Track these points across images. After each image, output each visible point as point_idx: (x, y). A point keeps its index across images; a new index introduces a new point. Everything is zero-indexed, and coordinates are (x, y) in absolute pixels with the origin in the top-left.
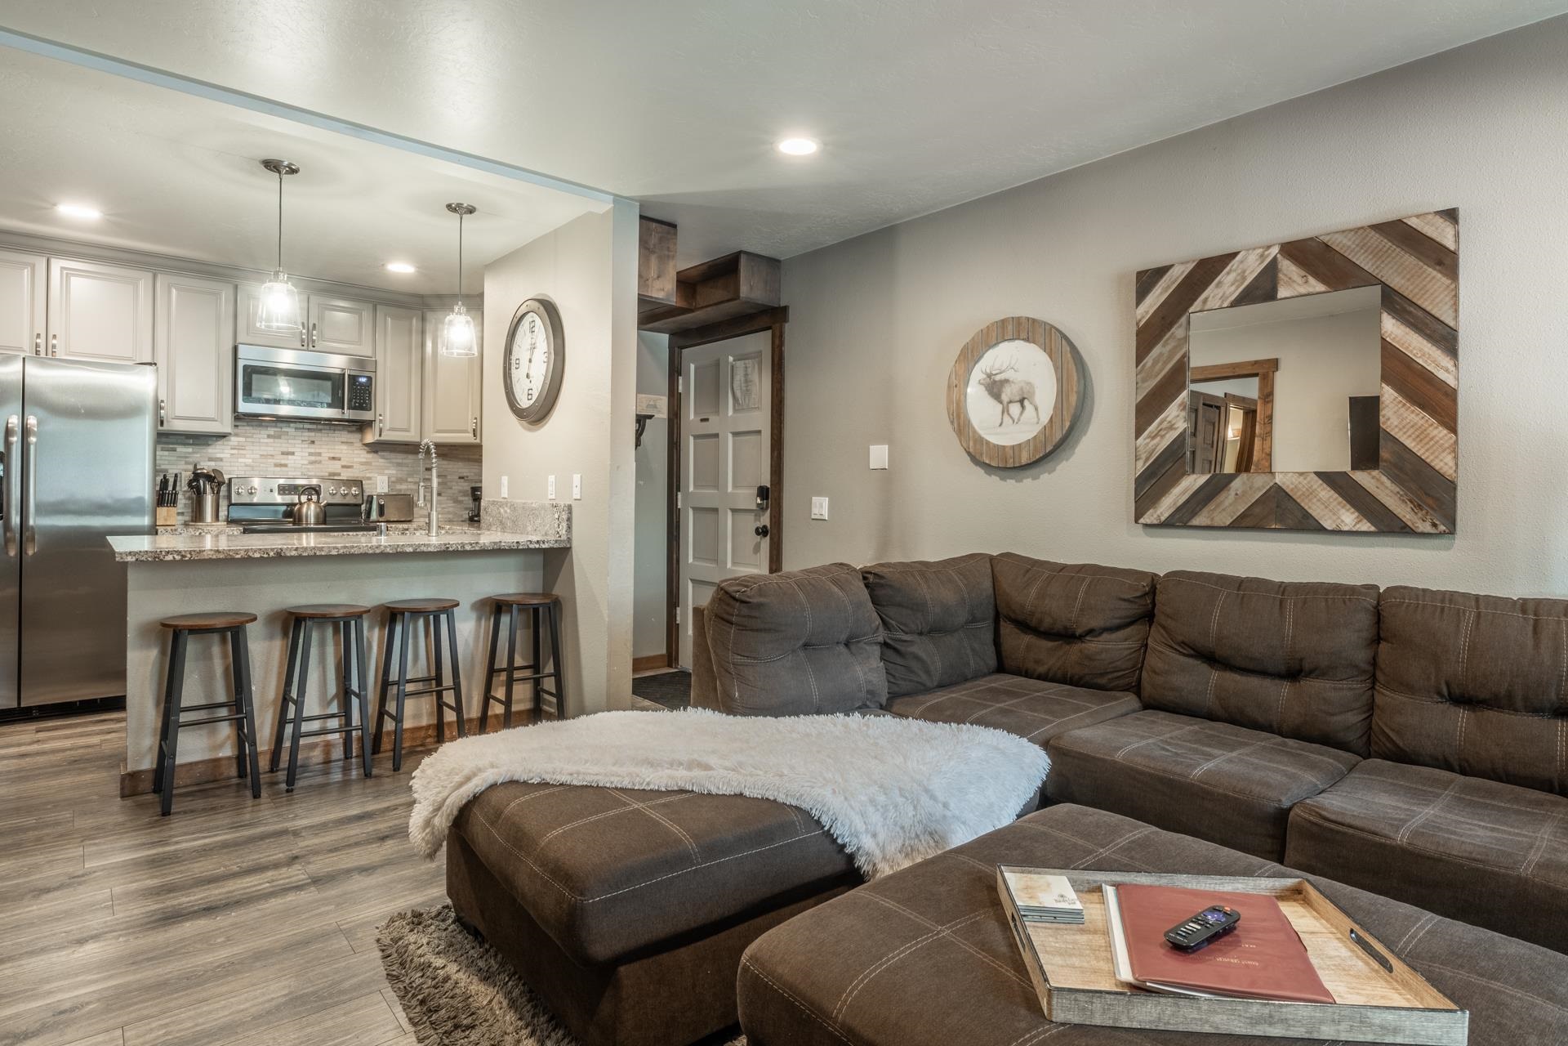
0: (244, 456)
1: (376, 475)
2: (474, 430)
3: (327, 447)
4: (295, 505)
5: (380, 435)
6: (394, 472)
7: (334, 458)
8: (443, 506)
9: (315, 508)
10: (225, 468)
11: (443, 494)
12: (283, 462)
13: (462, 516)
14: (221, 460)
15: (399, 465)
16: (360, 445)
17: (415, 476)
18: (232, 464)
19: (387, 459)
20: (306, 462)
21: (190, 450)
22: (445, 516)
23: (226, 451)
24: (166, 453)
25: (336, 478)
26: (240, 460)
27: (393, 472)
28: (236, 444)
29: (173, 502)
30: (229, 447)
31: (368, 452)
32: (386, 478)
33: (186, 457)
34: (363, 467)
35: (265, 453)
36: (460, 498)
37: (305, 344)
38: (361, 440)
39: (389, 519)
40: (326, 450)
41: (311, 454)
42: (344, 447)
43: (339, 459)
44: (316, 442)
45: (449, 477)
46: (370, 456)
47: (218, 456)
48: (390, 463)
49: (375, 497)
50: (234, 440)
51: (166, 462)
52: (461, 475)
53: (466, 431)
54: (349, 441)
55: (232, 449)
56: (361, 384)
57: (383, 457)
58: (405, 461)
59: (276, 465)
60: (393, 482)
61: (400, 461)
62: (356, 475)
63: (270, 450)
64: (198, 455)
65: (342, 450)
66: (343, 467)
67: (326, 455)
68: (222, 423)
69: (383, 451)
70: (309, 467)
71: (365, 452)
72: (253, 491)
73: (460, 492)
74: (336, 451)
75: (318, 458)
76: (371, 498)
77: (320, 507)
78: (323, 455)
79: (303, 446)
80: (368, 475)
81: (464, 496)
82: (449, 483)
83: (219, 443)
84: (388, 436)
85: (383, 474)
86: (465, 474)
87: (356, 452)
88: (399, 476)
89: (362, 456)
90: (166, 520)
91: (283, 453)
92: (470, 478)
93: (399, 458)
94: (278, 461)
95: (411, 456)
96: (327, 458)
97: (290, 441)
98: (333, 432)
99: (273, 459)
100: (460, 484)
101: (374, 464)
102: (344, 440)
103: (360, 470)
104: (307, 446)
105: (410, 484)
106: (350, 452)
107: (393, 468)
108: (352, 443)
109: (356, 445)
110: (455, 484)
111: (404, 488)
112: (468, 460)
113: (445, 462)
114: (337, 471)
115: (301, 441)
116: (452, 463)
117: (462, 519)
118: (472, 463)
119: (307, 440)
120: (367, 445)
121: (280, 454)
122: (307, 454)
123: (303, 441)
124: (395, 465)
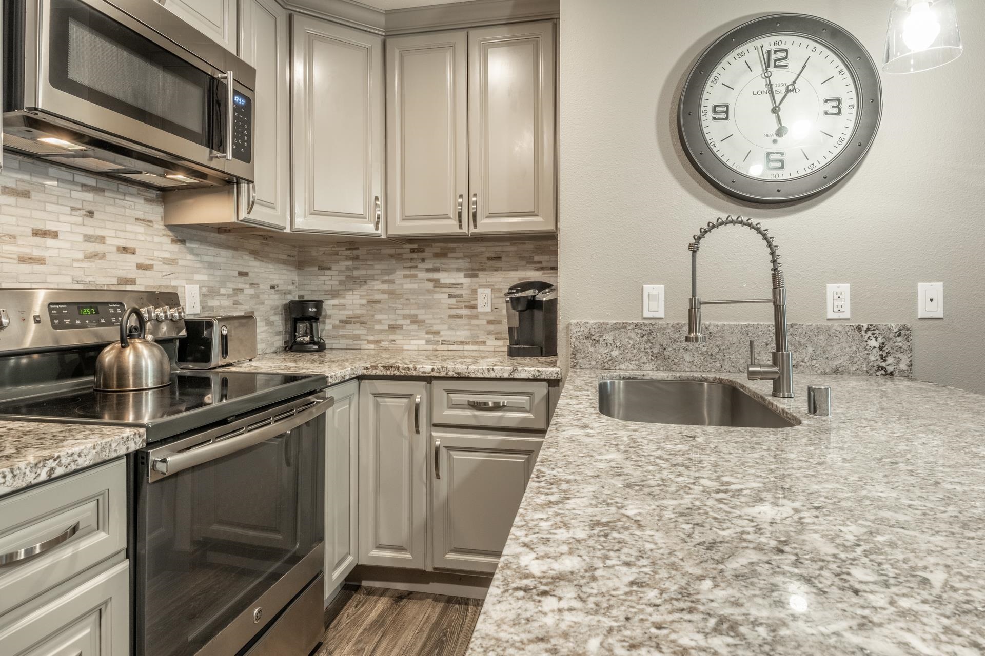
1: (183, 283)
2: (379, 217)
6: (206, 278)
7: (125, 250)
12: (36, 253)
15: (211, 265)
16: (159, 226)
17: (229, 285)
19: (197, 255)
20: (80, 256)
25: (129, 288)
27: (202, 277)
31: (173, 241)
32: (196, 287)
34: (167, 269)
36: (273, 318)
38: (165, 218)
40: (111, 233)
41: (88, 239)
42: (140, 228)
43: (133, 252)
44: (96, 215)
45: (261, 286)
46: (176, 247)
48: (201, 262)
49: (216, 323)
52: (272, 283)
53: (361, 217)
54: (147, 218)
56: (239, 108)
57: (192, 252)
58: (219, 260)
59: (23, 260)
60: (204, 295)
61: (211, 259)
62: (158, 284)
63: (7, 222)
65: (136, 235)
66: (140, 267)
67: (114, 242)
69: (192, 240)
70: (84, 265)
71: (167, 240)
74: (127, 235)
75: (100, 248)
78: (108, 241)
79: (73, 219)
80: (179, 284)
81: (276, 314)
82: (261, 296)
85: (191, 281)
86: (275, 282)
87: (157, 239)
88: (211, 284)
91: (36, 233)
92: (280, 288)
93: (212, 254)
94: (26, 251)
95: (224, 252)
96: (115, 249)
97: (49, 207)
98: (122, 197)
99: (15, 244)
100: (272, 296)
101: (181, 262)
102: (140, 214)
103: (164, 274)
104: (80, 219)
105: (225, 298)
106: (149, 239)
107: (204, 271)
108: (151, 222)
109: (156, 226)
110: (266, 296)
111: (218, 304)
112: (277, 261)
113: (257, 264)
114: (130, 276)
115: (69, 208)
116: (263, 264)
117: (274, 349)
118: (282, 266)
119: (80, 209)
120: (171, 228)
121: (30, 234)
122: (81, 238)
123: (73, 209)
124: (206, 265)
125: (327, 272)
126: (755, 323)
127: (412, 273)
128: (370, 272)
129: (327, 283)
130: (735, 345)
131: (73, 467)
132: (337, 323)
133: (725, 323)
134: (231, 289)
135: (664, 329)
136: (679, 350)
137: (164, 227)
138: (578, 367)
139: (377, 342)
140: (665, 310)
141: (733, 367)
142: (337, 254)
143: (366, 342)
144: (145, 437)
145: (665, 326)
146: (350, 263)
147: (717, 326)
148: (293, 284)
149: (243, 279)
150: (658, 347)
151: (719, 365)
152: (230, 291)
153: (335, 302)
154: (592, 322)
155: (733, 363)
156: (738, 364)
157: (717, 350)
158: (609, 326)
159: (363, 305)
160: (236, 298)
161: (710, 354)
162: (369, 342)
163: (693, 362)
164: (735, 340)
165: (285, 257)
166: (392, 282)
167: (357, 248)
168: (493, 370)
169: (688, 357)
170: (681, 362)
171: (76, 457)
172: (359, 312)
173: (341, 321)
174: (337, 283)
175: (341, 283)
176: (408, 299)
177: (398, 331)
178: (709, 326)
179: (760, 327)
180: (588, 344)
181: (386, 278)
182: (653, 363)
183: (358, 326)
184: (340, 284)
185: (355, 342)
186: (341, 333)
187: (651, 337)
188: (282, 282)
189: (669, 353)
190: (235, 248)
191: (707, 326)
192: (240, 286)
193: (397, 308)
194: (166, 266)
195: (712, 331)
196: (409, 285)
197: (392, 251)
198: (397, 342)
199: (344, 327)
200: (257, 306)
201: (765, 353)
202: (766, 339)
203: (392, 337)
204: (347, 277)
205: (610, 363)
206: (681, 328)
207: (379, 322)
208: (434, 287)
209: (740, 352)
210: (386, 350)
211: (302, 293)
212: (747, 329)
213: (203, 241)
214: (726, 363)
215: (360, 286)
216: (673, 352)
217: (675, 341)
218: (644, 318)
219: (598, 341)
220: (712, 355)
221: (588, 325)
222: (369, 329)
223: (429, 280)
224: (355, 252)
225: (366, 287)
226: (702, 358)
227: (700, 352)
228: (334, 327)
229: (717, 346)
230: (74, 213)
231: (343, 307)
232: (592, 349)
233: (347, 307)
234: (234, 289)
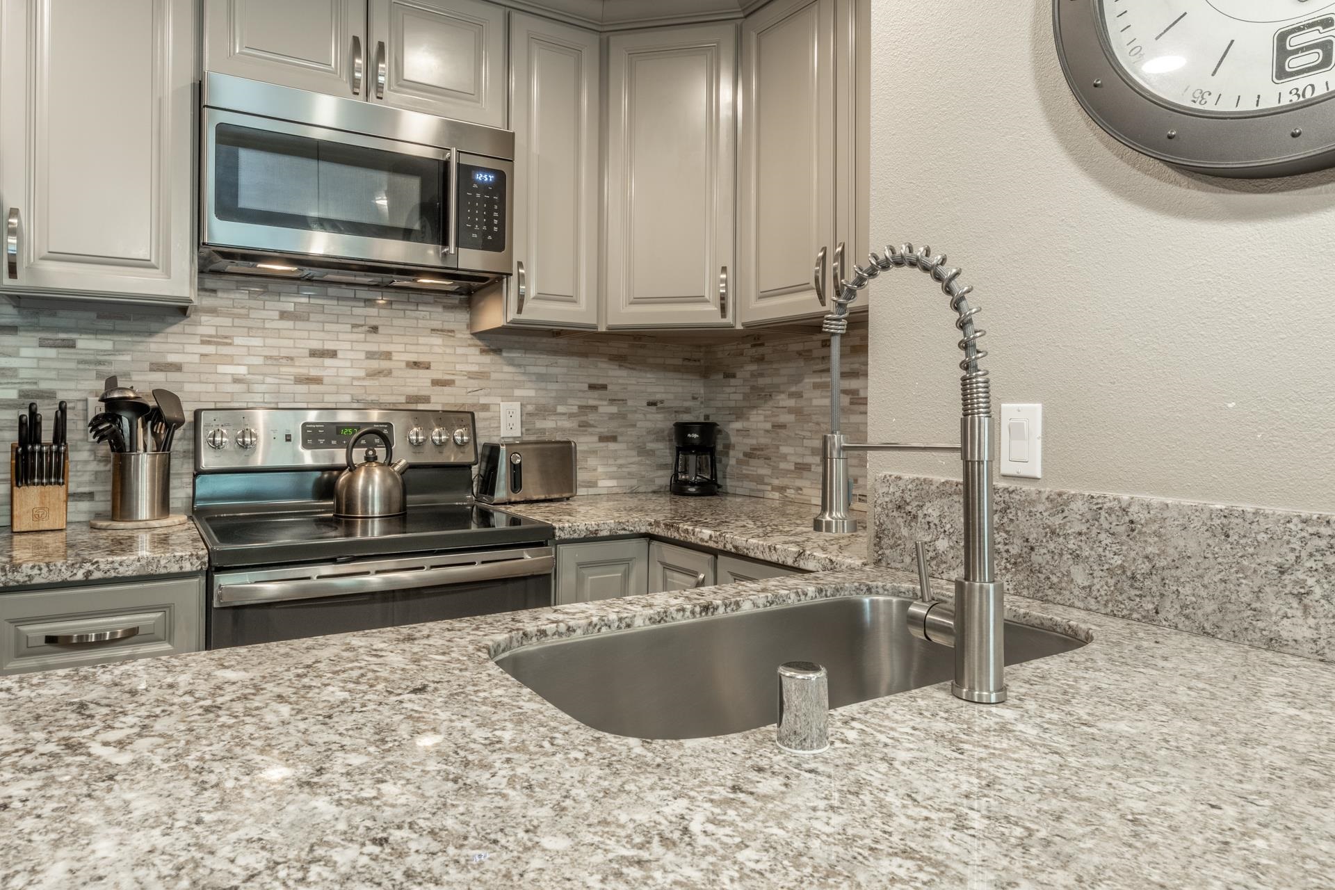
0: (230, 361)
1: (498, 400)
2: (723, 298)
3: (406, 339)
4: (341, 469)
5: (520, 311)
6: (532, 393)
7: (416, 365)
8: (620, 461)
9: (383, 480)
10: (187, 387)
11: (619, 438)
12: (314, 373)
13: (652, 481)
14: (177, 368)
15: (541, 378)
16: (466, 335)
17: (571, 401)
18: (203, 378)
19: (519, 366)
20: (362, 374)
21: (105, 344)
22: (623, 483)
23: (188, 348)
24: (52, 352)
25: (421, 407)
26: (222, 369)
27: (529, 392)
28: (212, 331)
29: (56, 472)
30: (198, 340)
31: (483, 352)
32: (517, 405)
33: (100, 363)
34: (474, 384)
35: (275, 353)
36: (650, 446)
37: (362, 90)
38: (470, 325)
39: (528, 497)
40: (401, 348)
41: (370, 355)
42: (437, 340)
43: (427, 366)
44: (381, 330)
45: (630, 403)
46: (487, 359)
47: (172, 358)
48: (524, 374)
49: (503, 448)
50: (207, 325)
51: (53, 374)
52: (652, 398)
53: (701, 300)
54: (446, 328)
55: (203, 342)
56: (484, 187)
57: (511, 363)
59: (300, 380)
60: (529, 414)
61: (543, 370)
62: (460, 401)
63: (284, 345)
64: (128, 358)
65: (434, 348)
66: (436, 383)
67: (402, 357)
68: (168, 273)
69: (511, 348)
70: (366, 383)
71: (475, 351)
72: (248, 440)
73: (649, 432)
74: (421, 349)
75: (385, 364)
76: (492, 452)
77: (392, 474)
78: (395, 357)
79: (354, 337)
80: (483, 401)
81: (657, 440)
82: (630, 416)
83: (175, 328)
84: (538, 312)
85: (510, 398)
86: (658, 397)
87: (460, 351)
88: (542, 401)
89: (471, 359)
90: (37, 517)
91: (314, 353)
92: (666, 404)
93: (540, 363)
94: (303, 371)
95: (562, 361)
96: (404, 364)
97: (328, 327)
98: (415, 308)
99: (293, 366)
100: (649, 416)
101: (494, 376)
102: (437, 324)
103: (469, 390)
104: (362, 336)
105: (564, 417)
106: (448, 351)
107: (529, 385)
108: (453, 331)
109: (459, 335)
110: (641, 416)
111: (554, 426)
112: (664, 368)
113: (624, 373)
114: (423, 393)
115: (350, 326)
116: (635, 373)
117: (654, 488)
118: (670, 375)
119: (362, 326)
120: (481, 335)
121: (308, 355)
122: (362, 356)
123: (354, 326)
124: (534, 378)
125: (733, 381)
126: (1249, 508)
127: (823, 380)
128: (776, 380)
129: (733, 397)
130: (1193, 562)
131: (113, 574)
132: (741, 456)
133: (1169, 501)
134: (576, 407)
135: (1032, 503)
136: (1061, 555)
137: (470, 336)
138: (884, 564)
139: (782, 489)
140: (1044, 461)
141: (1187, 617)
142: (742, 354)
143: (769, 488)
144: (206, 559)
145: (1034, 496)
146: (754, 367)
147: (1148, 507)
148: (694, 398)
149: (596, 394)
150: (1018, 541)
151: (1151, 606)
152: (575, 409)
153: (738, 425)
154: (907, 476)
155: (1187, 606)
156: (1200, 613)
157: (1146, 567)
158: (933, 487)
159: (767, 431)
160: (584, 418)
161: (1129, 574)
162: (774, 489)
163: (1090, 587)
164: (1192, 547)
165: (679, 362)
166: (798, 395)
167: (762, 345)
168: (775, 549)
169: (1080, 576)
170: (1064, 585)
171: (116, 565)
172: (763, 441)
173: (745, 454)
174: (740, 397)
175: (746, 397)
176: (818, 424)
177: (806, 474)
178: (1130, 505)
179: (1262, 519)
180: (900, 521)
181: (793, 389)
182: (1009, 576)
183: (761, 461)
184: (744, 399)
185: (760, 487)
186: (744, 472)
187: (1005, 520)
188: (671, 396)
189: (1040, 559)
190: (584, 355)
191: (1123, 506)
192: (591, 402)
193: (804, 438)
194: (472, 381)
195: (1135, 517)
196: (820, 401)
197: (798, 347)
198: (805, 491)
199: (747, 464)
200: (620, 430)
201: (1277, 595)
202: (1280, 555)
203: (799, 483)
204: (753, 388)
205: (933, 563)
206: (1067, 503)
207: (784, 457)
208: (852, 403)
209: (1206, 581)
210: (792, 502)
211: (708, 411)
212: (1225, 521)
213: (527, 349)
214: (1168, 604)
215: (766, 402)
216: (1048, 557)
217: (1053, 532)
218: (1004, 476)
219: (915, 517)
220: (1133, 578)
221: (900, 483)
222: (775, 468)
223: (845, 392)
224: (761, 350)
225: (771, 403)
226: (1112, 582)
227: (1106, 567)
228: (739, 462)
229: (1147, 557)
230: (355, 330)
231: (745, 432)
232: (905, 532)
233: (751, 432)
234: (580, 407)
